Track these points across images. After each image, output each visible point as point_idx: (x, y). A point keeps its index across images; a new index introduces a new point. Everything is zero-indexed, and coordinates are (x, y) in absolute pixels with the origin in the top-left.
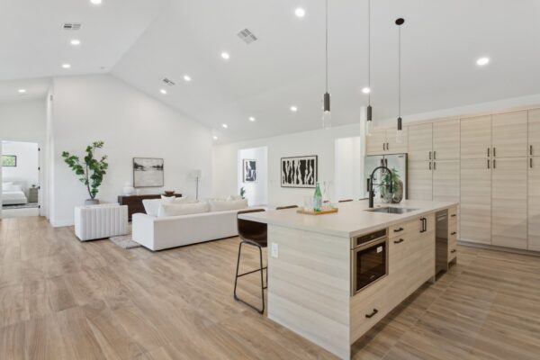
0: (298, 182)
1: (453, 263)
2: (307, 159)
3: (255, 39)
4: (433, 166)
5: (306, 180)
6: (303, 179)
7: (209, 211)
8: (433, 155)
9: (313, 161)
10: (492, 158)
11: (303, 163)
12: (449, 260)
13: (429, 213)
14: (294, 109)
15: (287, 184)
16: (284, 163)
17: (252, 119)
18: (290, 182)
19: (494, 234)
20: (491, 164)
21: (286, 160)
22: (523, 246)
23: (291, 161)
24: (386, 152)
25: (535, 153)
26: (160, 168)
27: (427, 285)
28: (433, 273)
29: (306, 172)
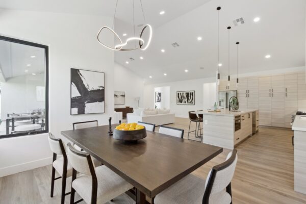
0: (185, 102)
1: (257, 132)
2: (190, 92)
3: (178, 46)
4: (248, 96)
5: (189, 101)
6: (188, 101)
7: (157, 114)
8: (248, 91)
9: (192, 93)
10: (271, 93)
11: (188, 94)
12: (256, 130)
13: (250, 112)
14: (186, 71)
15: (180, 103)
16: (178, 94)
17: (165, 74)
18: (181, 102)
19: (272, 122)
20: (271, 95)
21: (179, 93)
22: (283, 126)
23: (182, 93)
24: (228, 90)
25: (288, 91)
26: (124, 96)
27: (249, 137)
28: (251, 133)
29: (189, 98)
